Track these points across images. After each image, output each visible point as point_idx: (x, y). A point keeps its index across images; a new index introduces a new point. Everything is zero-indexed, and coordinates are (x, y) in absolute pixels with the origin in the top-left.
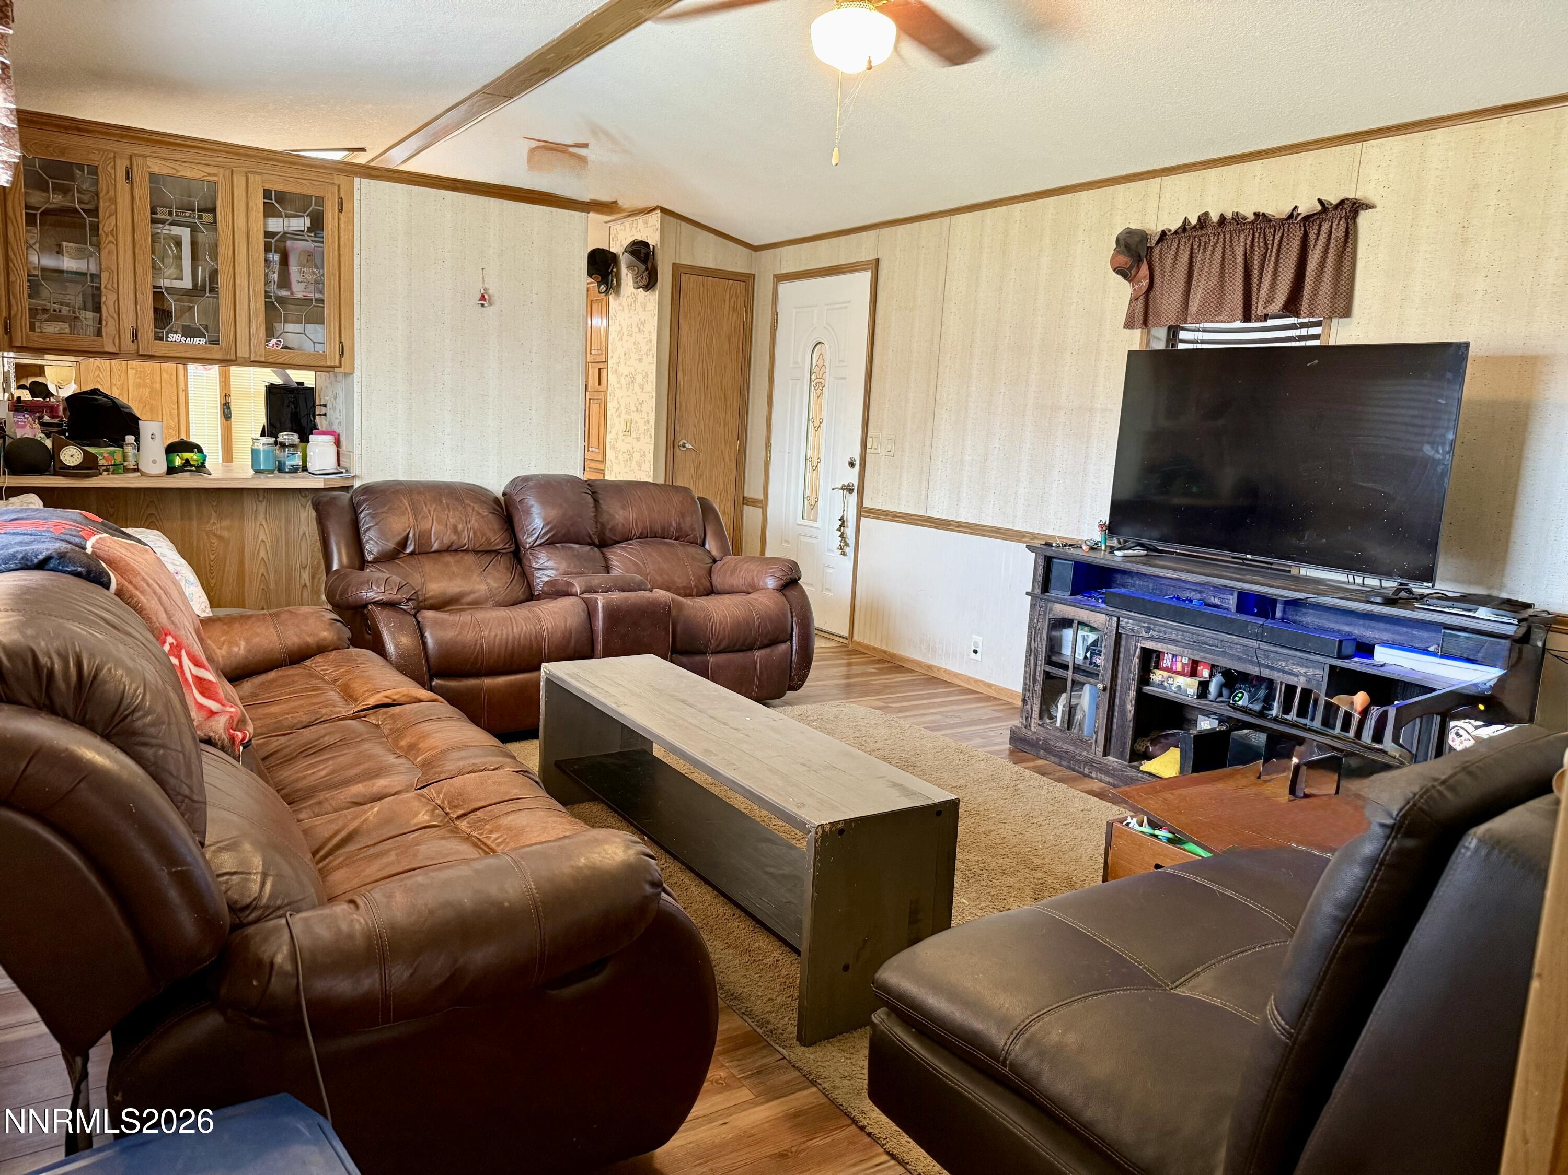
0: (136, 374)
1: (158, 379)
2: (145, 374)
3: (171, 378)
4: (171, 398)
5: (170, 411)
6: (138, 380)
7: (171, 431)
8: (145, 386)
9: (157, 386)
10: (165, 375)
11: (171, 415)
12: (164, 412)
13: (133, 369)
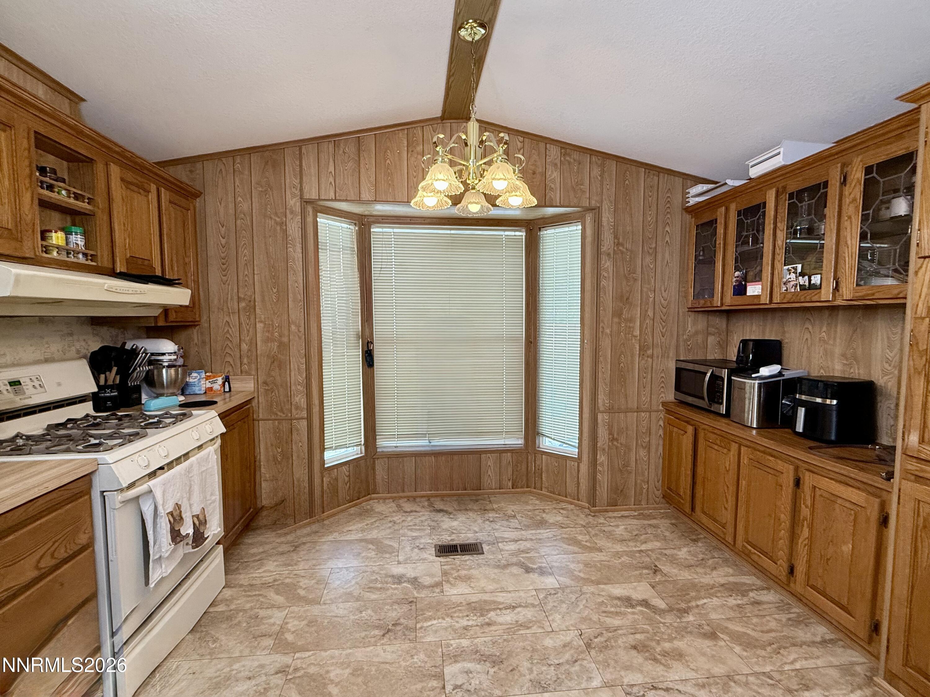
0: (264, 327)
1: (286, 333)
2: (273, 327)
3: (299, 330)
4: (299, 351)
5: (298, 366)
6: (267, 334)
7: (299, 387)
8: (273, 340)
9: (285, 340)
10: (293, 327)
11: (299, 369)
12: (292, 366)
13: (261, 322)
